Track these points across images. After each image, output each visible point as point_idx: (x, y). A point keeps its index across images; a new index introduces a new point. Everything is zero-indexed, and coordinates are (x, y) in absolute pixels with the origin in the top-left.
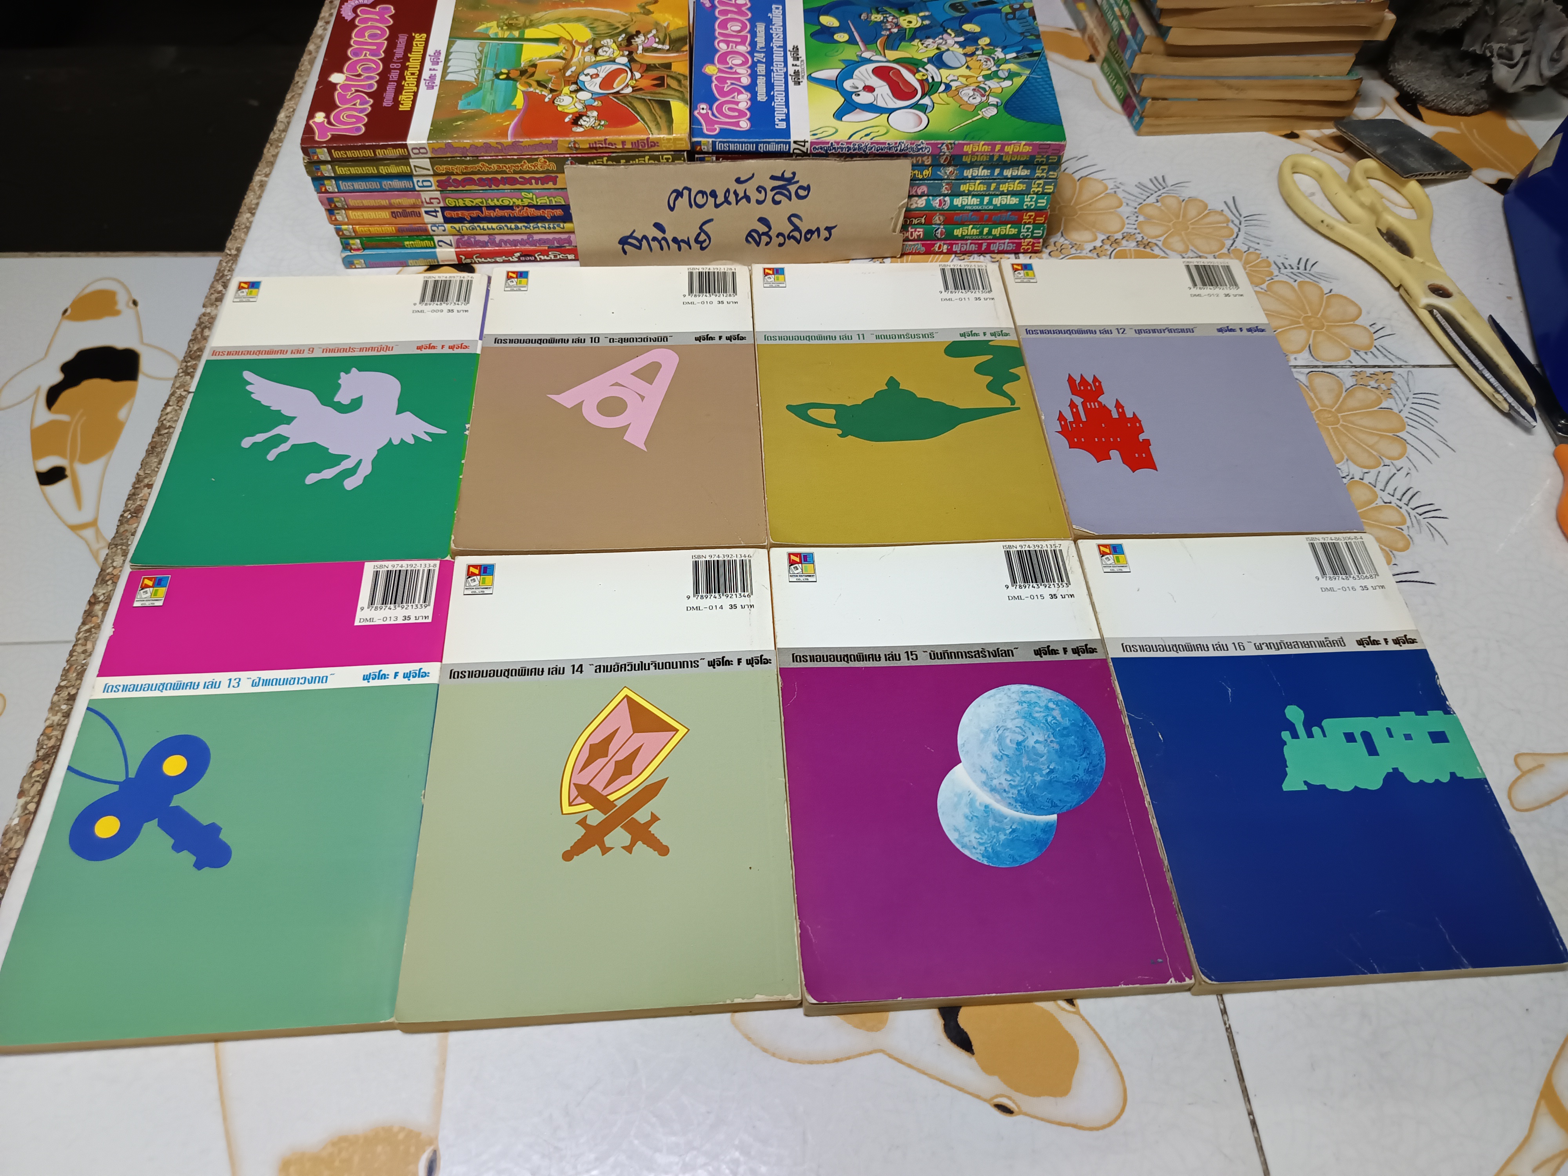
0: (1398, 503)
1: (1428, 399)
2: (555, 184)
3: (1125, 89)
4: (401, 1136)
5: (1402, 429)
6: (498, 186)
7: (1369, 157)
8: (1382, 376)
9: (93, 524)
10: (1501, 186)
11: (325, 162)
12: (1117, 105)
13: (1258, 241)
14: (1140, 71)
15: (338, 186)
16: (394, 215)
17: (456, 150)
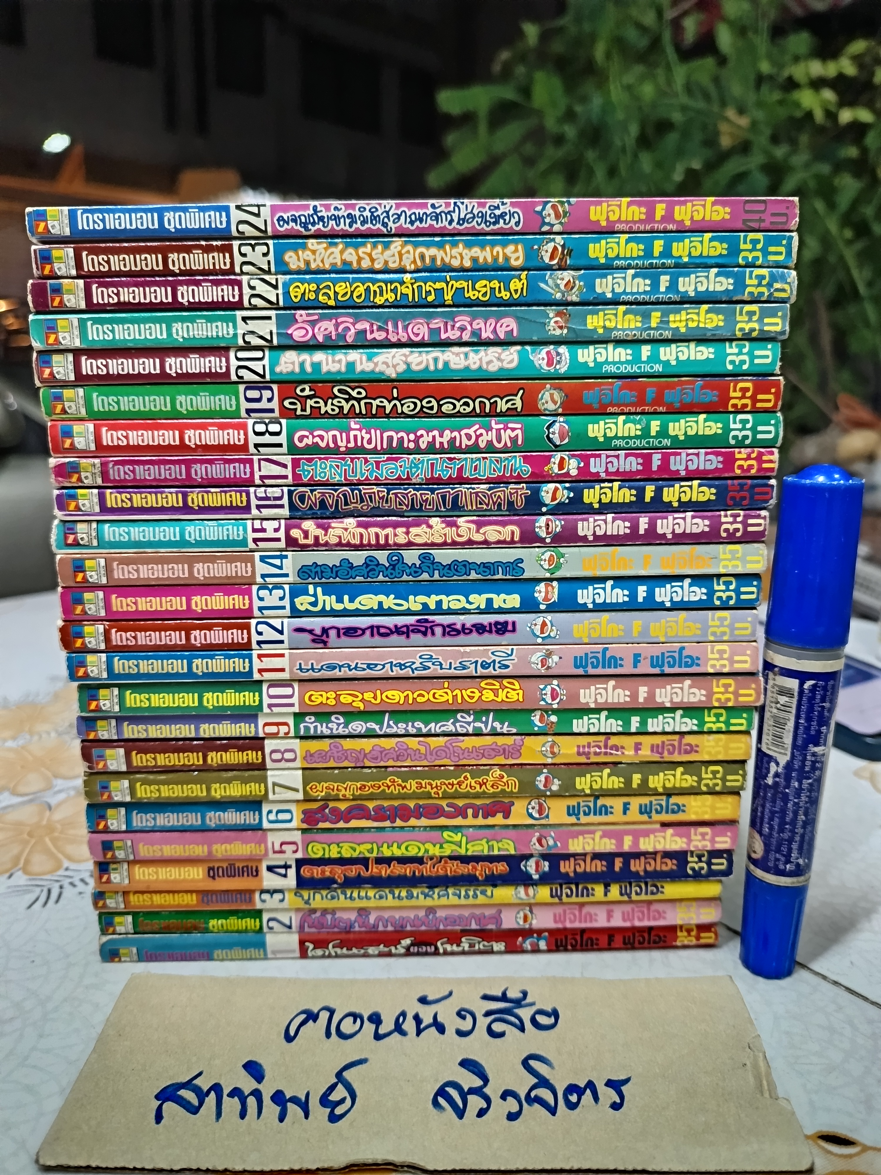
2: (507, 816)
6: (407, 820)
11: (118, 774)
15: (128, 822)
16: (212, 873)
17: (346, 754)
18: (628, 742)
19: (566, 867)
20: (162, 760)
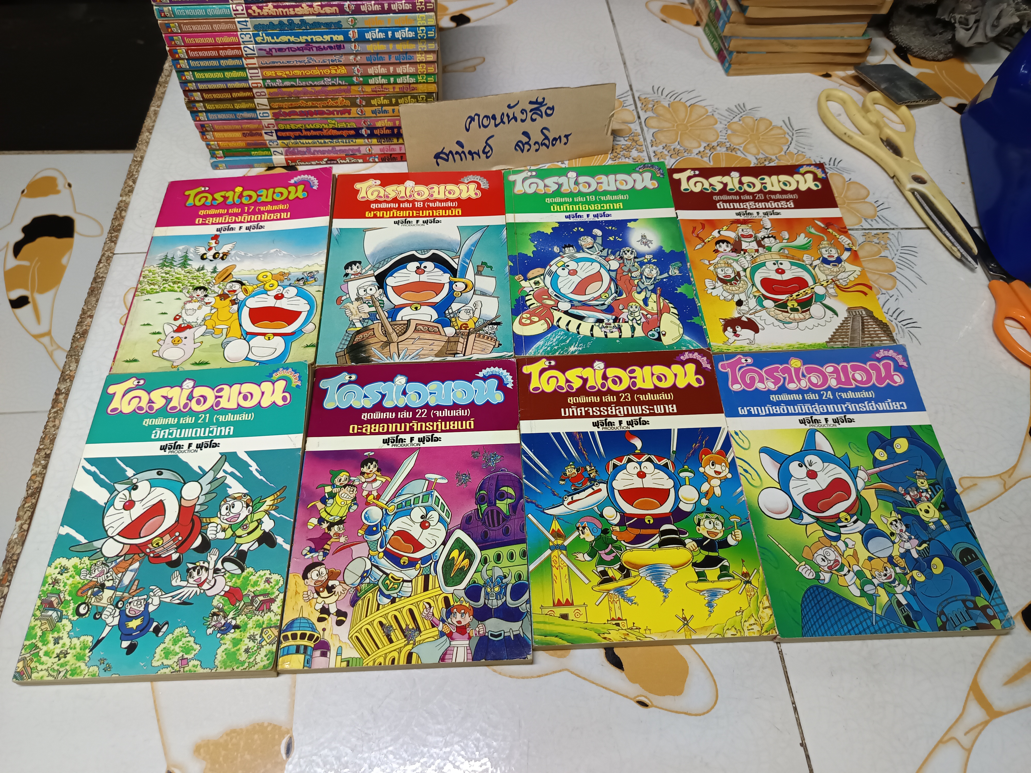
0: (890, 318)
1: (910, 250)
2: (350, 114)
3: (719, 45)
4: (269, 729)
5: (894, 270)
6: (312, 116)
7: (875, 90)
8: (881, 236)
9: (48, 334)
10: (959, 109)
11: (199, 102)
12: (714, 55)
13: (804, 146)
14: (729, 35)
15: (208, 117)
16: (244, 135)
17: (285, 93)
18: (391, 87)
19: (376, 132)
20: (215, 96)
